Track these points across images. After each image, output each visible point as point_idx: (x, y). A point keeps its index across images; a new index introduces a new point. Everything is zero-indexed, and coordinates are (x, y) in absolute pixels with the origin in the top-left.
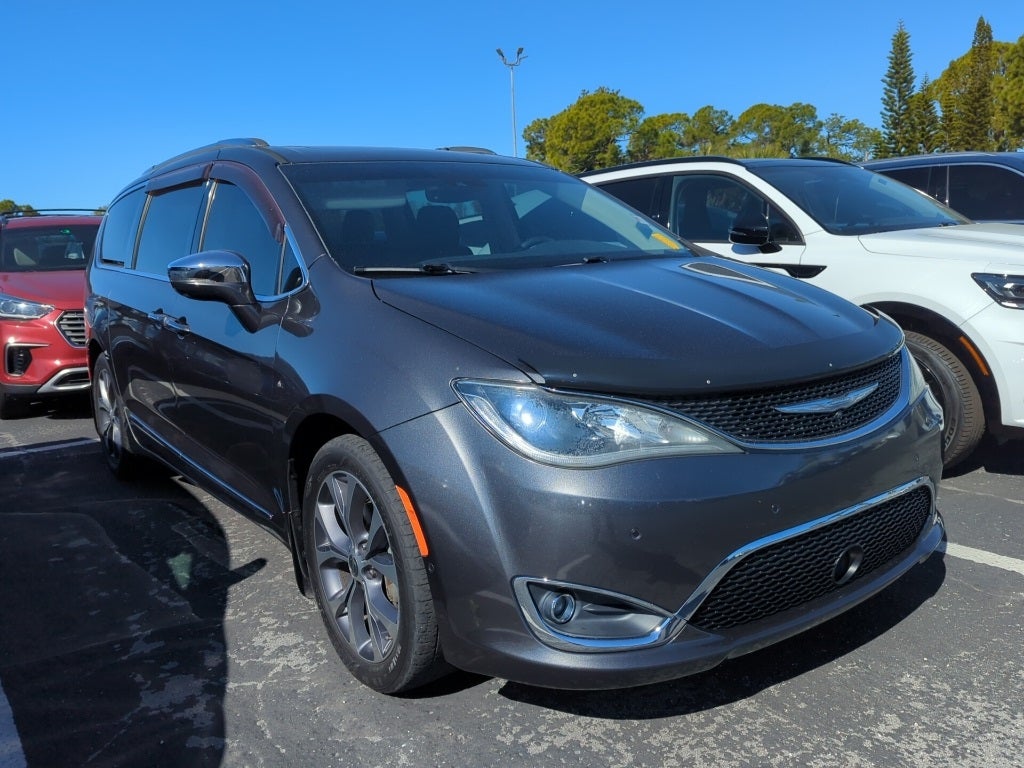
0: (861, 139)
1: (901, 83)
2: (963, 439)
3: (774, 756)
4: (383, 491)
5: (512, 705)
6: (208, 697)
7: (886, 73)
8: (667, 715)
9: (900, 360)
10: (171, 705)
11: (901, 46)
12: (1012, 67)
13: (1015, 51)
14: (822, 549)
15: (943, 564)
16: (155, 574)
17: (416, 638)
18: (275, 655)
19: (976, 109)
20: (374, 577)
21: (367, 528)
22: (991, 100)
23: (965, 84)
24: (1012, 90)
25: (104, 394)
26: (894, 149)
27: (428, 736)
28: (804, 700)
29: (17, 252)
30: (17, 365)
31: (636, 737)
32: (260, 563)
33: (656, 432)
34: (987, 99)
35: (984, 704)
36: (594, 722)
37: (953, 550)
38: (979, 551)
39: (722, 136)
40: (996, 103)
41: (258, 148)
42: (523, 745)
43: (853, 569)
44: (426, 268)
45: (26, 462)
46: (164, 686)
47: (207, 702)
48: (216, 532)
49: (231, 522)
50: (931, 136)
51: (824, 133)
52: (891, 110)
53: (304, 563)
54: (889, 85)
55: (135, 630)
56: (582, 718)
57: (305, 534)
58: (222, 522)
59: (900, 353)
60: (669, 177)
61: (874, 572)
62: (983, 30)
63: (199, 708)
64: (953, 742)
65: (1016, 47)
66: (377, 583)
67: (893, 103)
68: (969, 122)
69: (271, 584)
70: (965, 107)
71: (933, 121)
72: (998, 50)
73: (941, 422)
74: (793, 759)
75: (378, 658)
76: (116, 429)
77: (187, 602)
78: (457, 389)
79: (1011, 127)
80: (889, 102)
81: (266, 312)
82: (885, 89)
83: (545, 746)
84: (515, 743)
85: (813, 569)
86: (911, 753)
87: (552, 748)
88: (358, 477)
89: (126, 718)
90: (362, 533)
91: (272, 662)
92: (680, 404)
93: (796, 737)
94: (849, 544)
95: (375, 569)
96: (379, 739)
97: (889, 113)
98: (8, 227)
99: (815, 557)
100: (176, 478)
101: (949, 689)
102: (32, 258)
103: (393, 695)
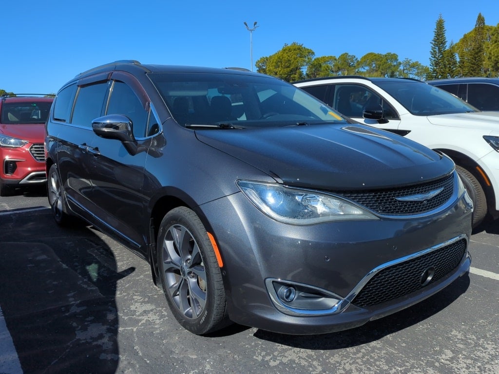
0: (419, 71)
1: (440, 44)
2: (476, 217)
3: (391, 369)
4: (200, 235)
5: (260, 342)
6: (109, 334)
7: (433, 39)
8: (337, 348)
9: (453, 176)
10: (91, 338)
11: (440, 26)
12: (494, 38)
13: (496, 30)
14: (416, 268)
15: (469, 277)
16: (80, 274)
17: (215, 308)
18: (142, 315)
19: (476, 57)
20: (193, 277)
21: (191, 253)
22: (483, 54)
23: (471, 45)
24: (494, 49)
25: (54, 185)
26: (435, 76)
27: (220, 356)
28: (404, 342)
29: (9, 114)
30: (9, 170)
31: (323, 358)
32: (132, 269)
33: (337, 208)
34: (482, 53)
35: (493, 346)
36: (301, 351)
37: (473, 270)
38: (485, 271)
39: (353, 68)
40: (485, 55)
41: (135, 65)
42: (267, 361)
43: (429, 278)
44: (221, 126)
45: (14, 217)
46: (87, 329)
47: (109, 337)
48: (110, 254)
49: (117, 249)
50: (454, 70)
51: (401, 68)
52: (435, 57)
53: (157, 269)
54: (434, 45)
55: (72, 301)
56: (296, 348)
57: (158, 255)
58: (112, 249)
59: (453, 173)
60: (333, 85)
61: (439, 280)
62: (481, 20)
63: (105, 340)
64: (479, 364)
65: (496, 28)
66: (194, 280)
67: (435, 54)
68: (472, 64)
69: (138, 280)
70: (471, 57)
71: (455, 63)
72: (487, 30)
73: (472, 208)
74: (401, 371)
75: (195, 317)
76: (59, 202)
77: (97, 288)
78: (239, 185)
79: (493, 67)
80: (434, 54)
81: (140, 145)
82: (432, 47)
83: (278, 362)
84: (263, 360)
85: (411, 278)
86: (459, 369)
87: (281, 363)
88: (187, 228)
89: (69, 344)
90: (188, 255)
91: (140, 318)
92: (349, 195)
93: (401, 360)
94: (429, 266)
95: (194, 273)
96: (196, 357)
97: (434, 59)
98: (6, 102)
99: (413, 272)
100: (89, 227)
101: (475, 338)
102: (17, 118)
103: (202, 335)
